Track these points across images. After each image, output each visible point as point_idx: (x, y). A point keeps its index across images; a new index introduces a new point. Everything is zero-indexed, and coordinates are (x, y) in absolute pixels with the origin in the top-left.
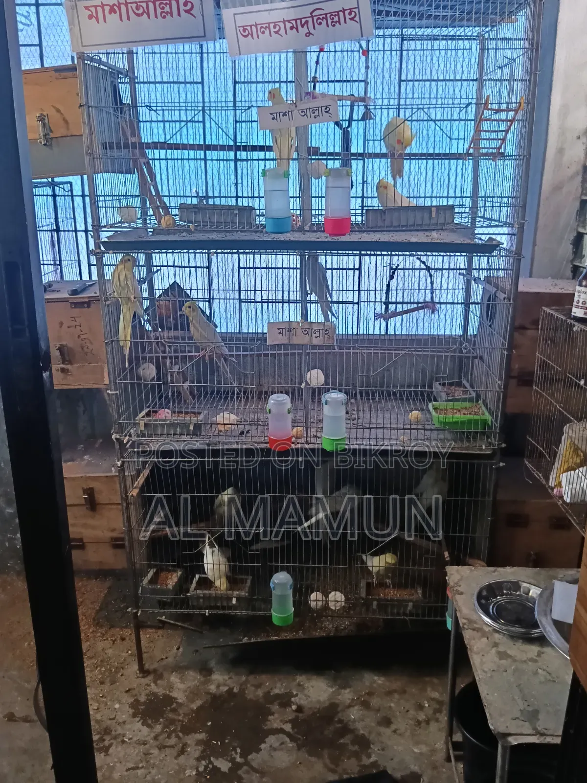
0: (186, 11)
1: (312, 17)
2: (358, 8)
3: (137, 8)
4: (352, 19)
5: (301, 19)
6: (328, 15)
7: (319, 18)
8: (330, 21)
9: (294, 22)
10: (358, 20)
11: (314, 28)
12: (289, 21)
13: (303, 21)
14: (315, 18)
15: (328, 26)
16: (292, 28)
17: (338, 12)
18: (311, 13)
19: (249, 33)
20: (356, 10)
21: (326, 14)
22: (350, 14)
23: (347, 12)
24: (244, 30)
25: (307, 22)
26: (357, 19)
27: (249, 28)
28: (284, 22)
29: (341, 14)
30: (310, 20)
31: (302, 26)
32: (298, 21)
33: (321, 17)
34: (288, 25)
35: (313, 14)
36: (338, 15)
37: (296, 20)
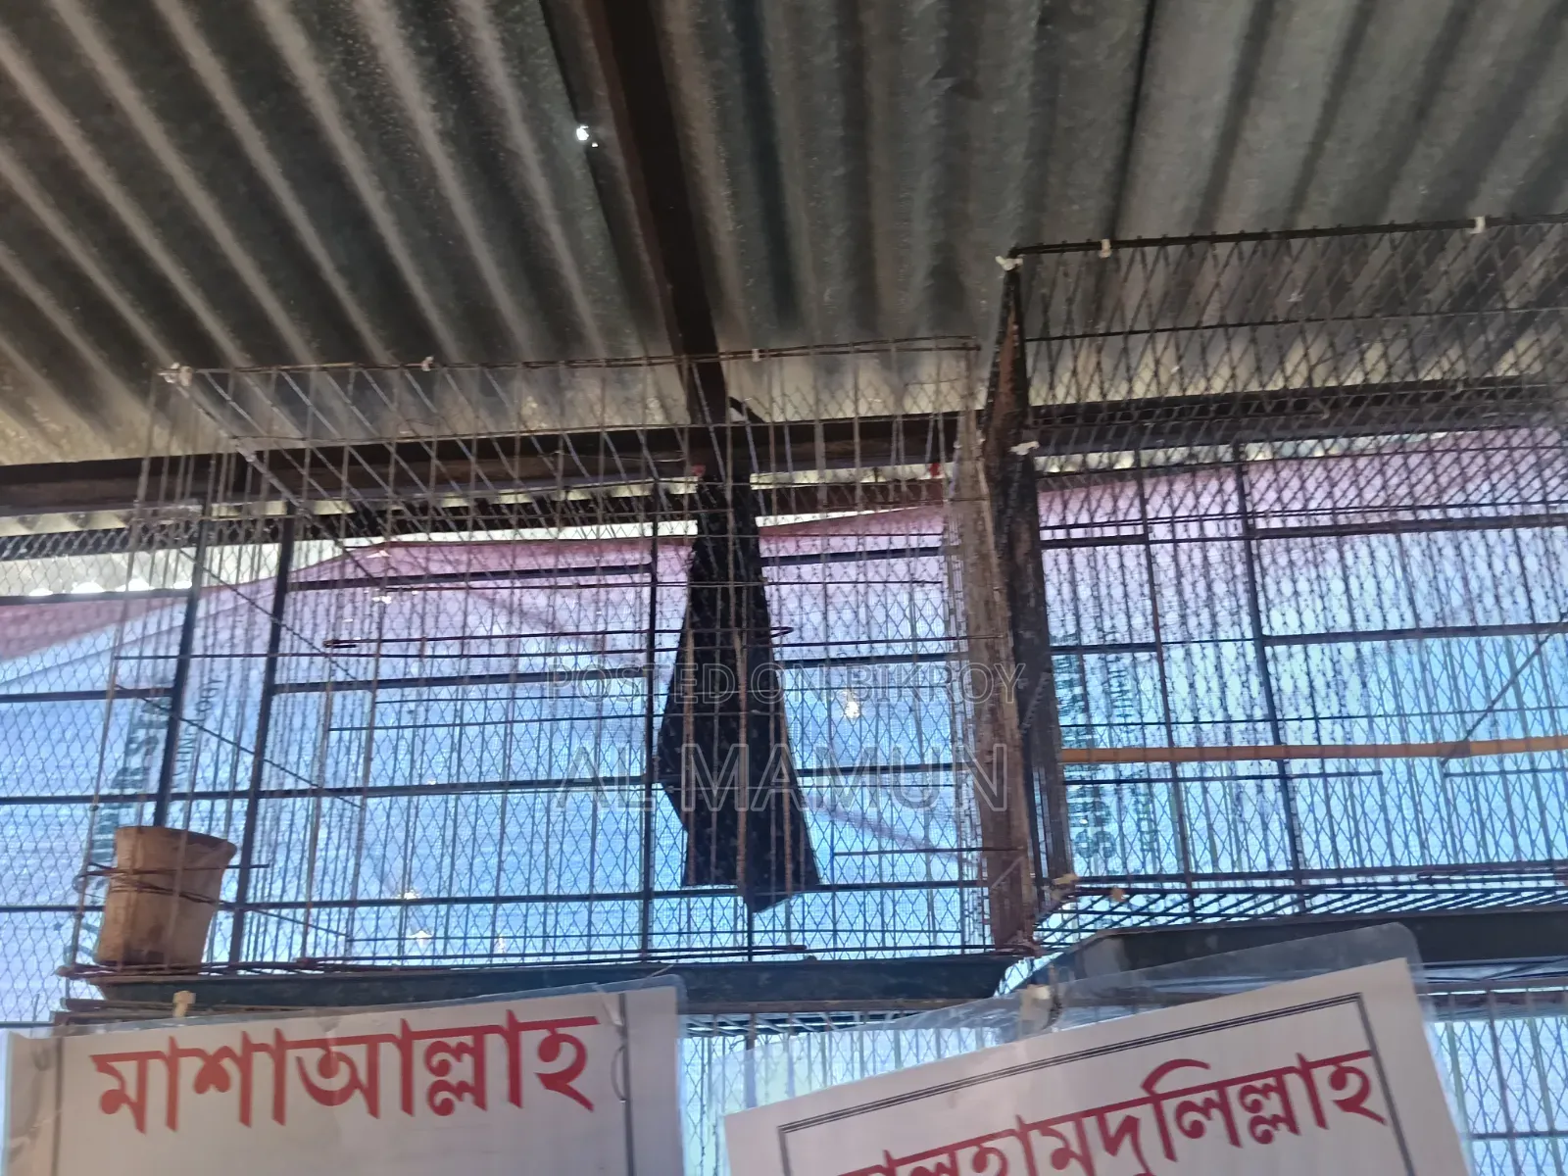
0: (551, 1082)
1: (1156, 1100)
2: (1372, 1052)
3: (326, 1068)
4: (1351, 1105)
5: (1100, 1113)
6: (1233, 1092)
7: (1188, 1107)
8: (1242, 1118)
9: (1068, 1129)
10: (1381, 1109)
11: (1170, 1154)
12: (1045, 1127)
13: (1114, 1120)
14: (1170, 1107)
15: (1235, 1140)
16: (1060, 1159)
17: (1278, 1074)
18: (1149, 1084)
20: (1366, 1065)
21: (1221, 1086)
22: (1338, 1081)
23: (1322, 1076)
25: (1131, 1126)
26: (1375, 1102)
28: (1023, 1132)
29: (1295, 1084)
30: (1145, 1114)
31: (1112, 1145)
32: (1090, 1123)
33: (1198, 1099)
34: (1044, 1146)
35: (1162, 1086)
36: (1282, 1090)
37: (1077, 1118)
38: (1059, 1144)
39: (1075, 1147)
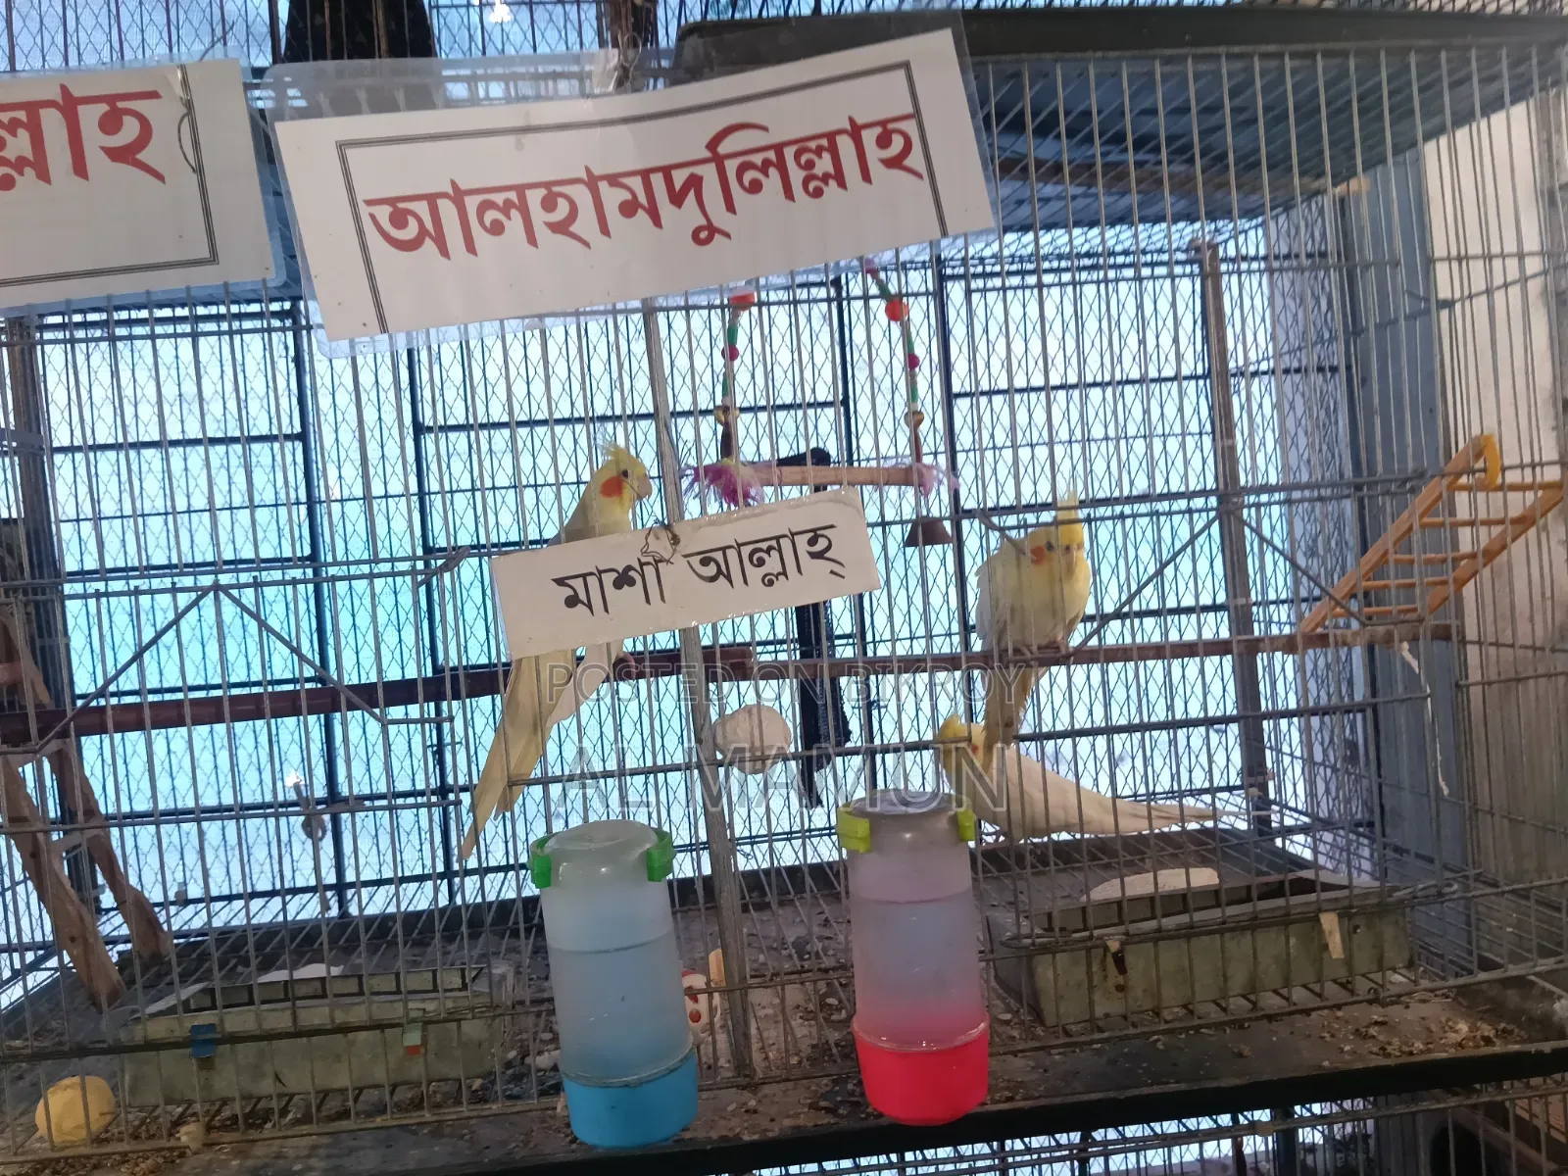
0: (116, 154)
1: (718, 160)
2: (917, 115)
4: (895, 163)
5: (667, 171)
6: (789, 153)
7: (750, 166)
8: (796, 176)
9: (636, 183)
10: (922, 168)
11: (730, 207)
12: (614, 180)
13: (679, 177)
14: (731, 166)
15: (789, 194)
16: (628, 209)
17: (831, 136)
18: (713, 145)
19: (423, 232)
20: (910, 127)
21: (779, 148)
22: (884, 141)
23: (869, 137)
24: (399, 219)
25: (695, 182)
26: (915, 160)
27: (422, 208)
28: (592, 182)
29: (845, 144)
30: (709, 173)
31: (677, 199)
32: (657, 180)
33: (757, 159)
34: (613, 197)
35: (724, 148)
36: (834, 151)
37: (645, 174)
38: (628, 196)
39: (642, 199)
